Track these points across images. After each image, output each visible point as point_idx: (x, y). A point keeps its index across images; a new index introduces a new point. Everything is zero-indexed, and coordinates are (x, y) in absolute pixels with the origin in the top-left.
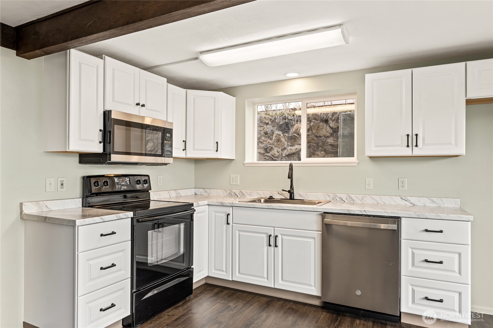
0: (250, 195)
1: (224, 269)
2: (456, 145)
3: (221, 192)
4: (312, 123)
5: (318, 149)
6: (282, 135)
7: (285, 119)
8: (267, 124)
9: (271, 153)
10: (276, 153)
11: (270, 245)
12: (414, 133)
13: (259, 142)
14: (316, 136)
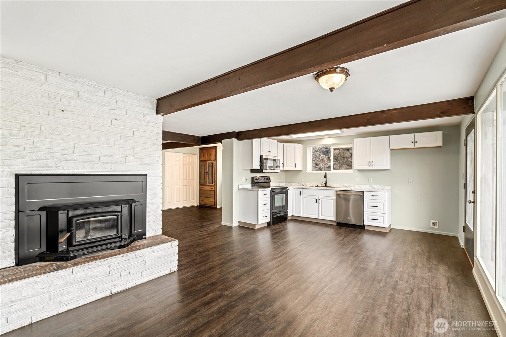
0: (309, 185)
1: (299, 213)
2: (386, 166)
3: (296, 184)
4: (340, 151)
5: (344, 164)
6: (325, 157)
7: (326, 149)
8: (317, 151)
9: (319, 166)
10: (322, 166)
11: (317, 203)
12: (372, 161)
13: (313, 160)
14: (343, 158)
